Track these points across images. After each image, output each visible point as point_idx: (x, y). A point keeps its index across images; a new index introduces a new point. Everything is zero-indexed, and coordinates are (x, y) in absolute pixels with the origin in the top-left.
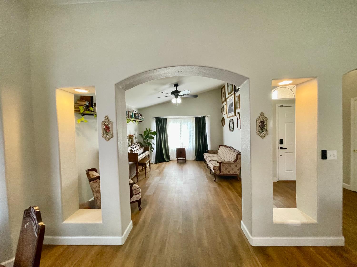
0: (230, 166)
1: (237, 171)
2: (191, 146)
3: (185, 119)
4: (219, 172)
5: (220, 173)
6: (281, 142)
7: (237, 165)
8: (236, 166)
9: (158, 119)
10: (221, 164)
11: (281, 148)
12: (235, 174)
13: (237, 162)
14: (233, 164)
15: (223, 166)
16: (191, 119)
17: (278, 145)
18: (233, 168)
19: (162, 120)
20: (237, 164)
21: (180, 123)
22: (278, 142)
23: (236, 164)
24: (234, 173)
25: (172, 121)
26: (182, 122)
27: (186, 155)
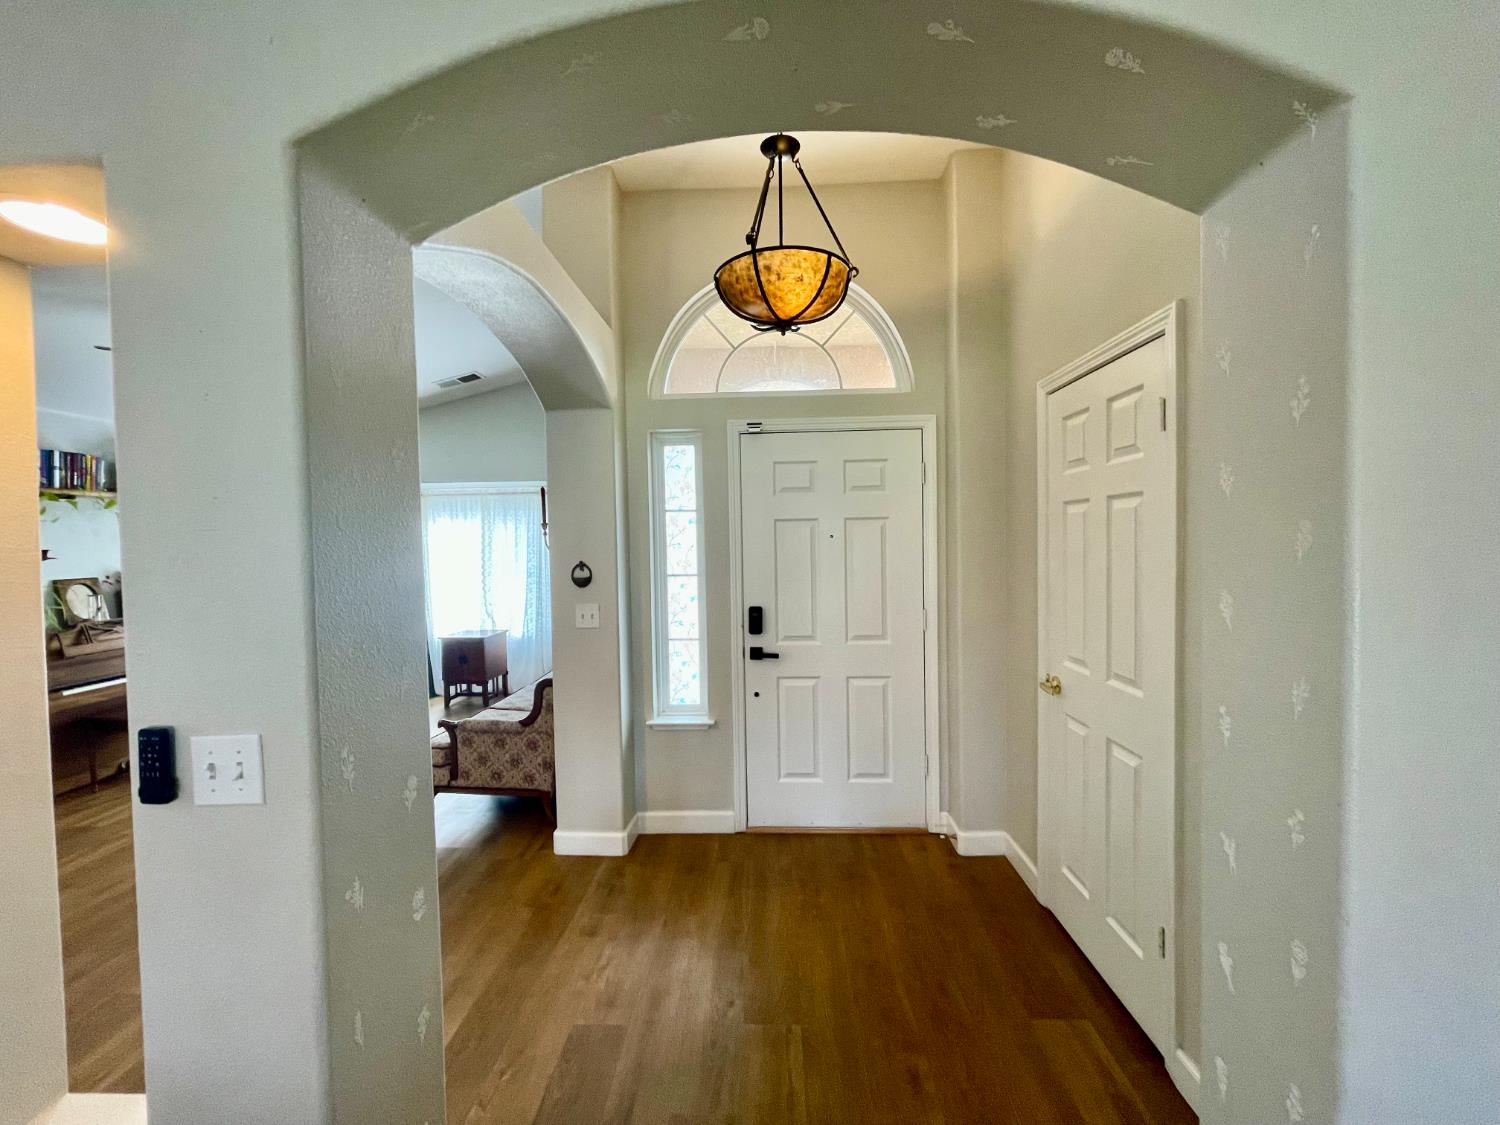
0: (500, 743)
1: (538, 771)
4: (448, 777)
5: (453, 783)
6: (756, 620)
7: (541, 743)
8: (532, 745)
10: (457, 732)
11: (757, 654)
12: (526, 786)
13: (536, 725)
14: (519, 733)
15: (468, 742)
17: (740, 639)
18: (516, 757)
20: (539, 733)
21: (479, 517)
22: (739, 619)
23: (529, 734)
24: (521, 782)
25: (444, 507)
26: (489, 514)
27: (507, 673)
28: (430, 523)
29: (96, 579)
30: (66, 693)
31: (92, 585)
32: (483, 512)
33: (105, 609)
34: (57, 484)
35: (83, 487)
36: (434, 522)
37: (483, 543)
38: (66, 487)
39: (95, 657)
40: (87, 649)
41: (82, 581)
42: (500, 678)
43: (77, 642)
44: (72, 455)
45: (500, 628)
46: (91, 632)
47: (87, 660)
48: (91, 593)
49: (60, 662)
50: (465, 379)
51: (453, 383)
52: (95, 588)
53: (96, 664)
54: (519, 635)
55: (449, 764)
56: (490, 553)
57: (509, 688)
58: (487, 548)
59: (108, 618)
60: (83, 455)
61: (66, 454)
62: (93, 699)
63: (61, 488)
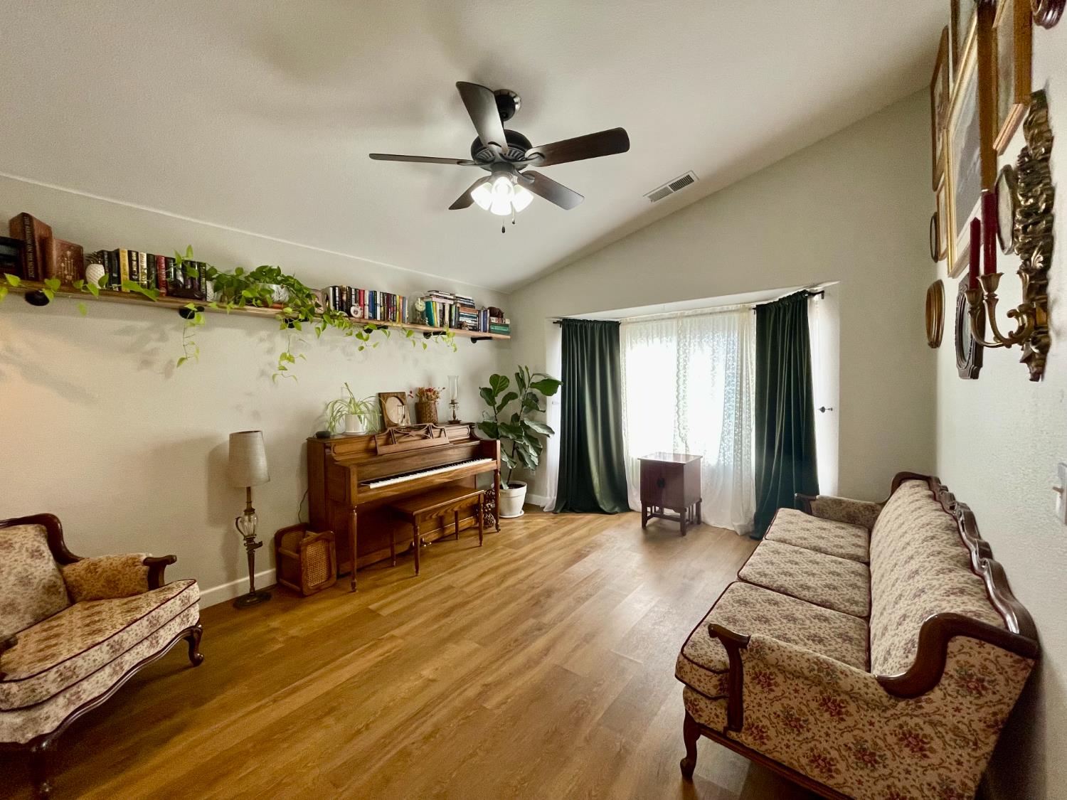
2: (730, 453)
3: (702, 318)
4: (721, 720)
5: (733, 734)
9: (576, 326)
10: (744, 654)
13: (926, 705)
15: (764, 680)
16: (736, 315)
19: (592, 328)
20: (933, 723)
21: (675, 339)
25: (641, 334)
26: (685, 337)
27: (701, 500)
28: (628, 349)
29: (404, 393)
30: (373, 486)
31: (400, 397)
32: (679, 335)
33: (408, 417)
34: (379, 318)
35: (394, 320)
36: (632, 348)
37: (678, 366)
38: (384, 320)
39: (396, 456)
40: (392, 448)
41: (396, 395)
42: (695, 505)
43: (387, 443)
44: (388, 295)
45: (693, 452)
46: (396, 435)
47: (390, 459)
48: (401, 404)
49: (374, 459)
50: (677, 185)
51: (664, 192)
52: (403, 400)
53: (395, 462)
54: (713, 462)
55: (724, 697)
56: (684, 376)
57: (702, 515)
58: (682, 372)
59: (410, 424)
60: (395, 295)
61: (383, 294)
62: (389, 493)
63: (381, 320)
